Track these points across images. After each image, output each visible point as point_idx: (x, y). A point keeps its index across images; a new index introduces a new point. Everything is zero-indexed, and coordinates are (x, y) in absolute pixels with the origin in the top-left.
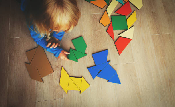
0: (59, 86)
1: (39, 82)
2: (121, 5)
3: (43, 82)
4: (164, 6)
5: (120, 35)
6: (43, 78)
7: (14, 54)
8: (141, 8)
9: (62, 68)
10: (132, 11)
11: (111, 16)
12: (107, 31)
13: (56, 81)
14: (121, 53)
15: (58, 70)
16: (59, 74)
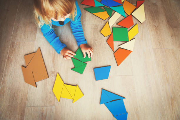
0: (52, 92)
1: (32, 86)
2: (124, 18)
3: (37, 87)
4: (168, 21)
5: (120, 46)
6: (37, 83)
7: (12, 57)
8: (144, 22)
9: (58, 74)
10: (135, 24)
11: (113, 28)
12: (107, 41)
13: (49, 88)
14: (120, 64)
15: (53, 76)
16: (54, 80)
